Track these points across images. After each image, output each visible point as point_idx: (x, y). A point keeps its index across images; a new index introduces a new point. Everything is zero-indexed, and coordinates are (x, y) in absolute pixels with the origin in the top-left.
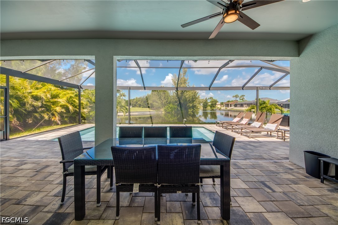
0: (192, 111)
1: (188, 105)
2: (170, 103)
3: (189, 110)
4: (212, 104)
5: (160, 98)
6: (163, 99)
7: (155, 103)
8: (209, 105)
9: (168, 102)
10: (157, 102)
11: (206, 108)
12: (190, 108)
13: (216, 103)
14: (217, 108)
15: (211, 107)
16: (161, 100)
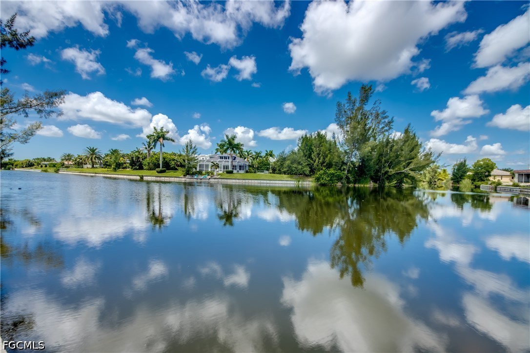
0: (395, 187)
1: (383, 172)
2: (329, 166)
3: (387, 184)
4: (476, 174)
5: (310, 157)
6: (314, 158)
7: (295, 165)
8: (469, 177)
9: (325, 164)
10: (299, 163)
11: (458, 182)
12: (390, 178)
13: (489, 172)
14: (489, 183)
15: (473, 180)
16: (312, 159)
